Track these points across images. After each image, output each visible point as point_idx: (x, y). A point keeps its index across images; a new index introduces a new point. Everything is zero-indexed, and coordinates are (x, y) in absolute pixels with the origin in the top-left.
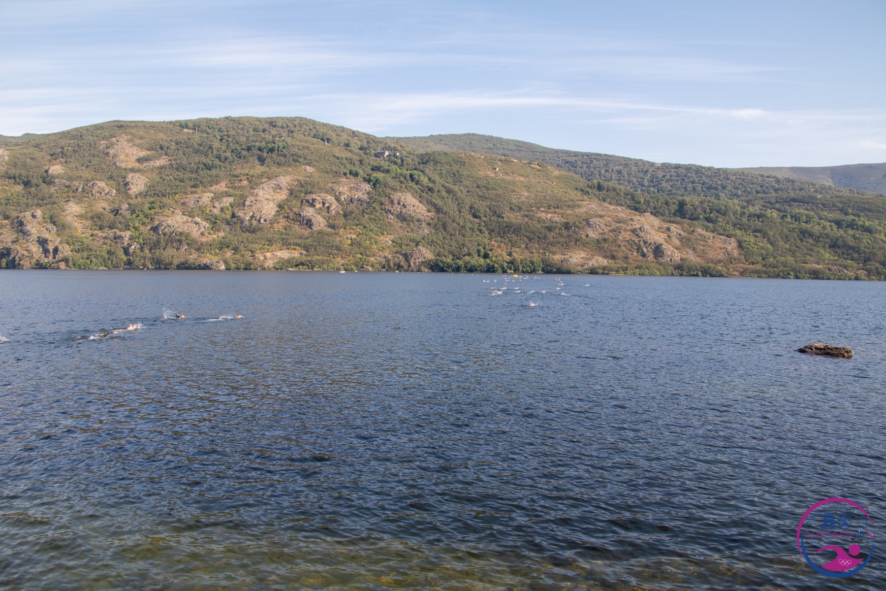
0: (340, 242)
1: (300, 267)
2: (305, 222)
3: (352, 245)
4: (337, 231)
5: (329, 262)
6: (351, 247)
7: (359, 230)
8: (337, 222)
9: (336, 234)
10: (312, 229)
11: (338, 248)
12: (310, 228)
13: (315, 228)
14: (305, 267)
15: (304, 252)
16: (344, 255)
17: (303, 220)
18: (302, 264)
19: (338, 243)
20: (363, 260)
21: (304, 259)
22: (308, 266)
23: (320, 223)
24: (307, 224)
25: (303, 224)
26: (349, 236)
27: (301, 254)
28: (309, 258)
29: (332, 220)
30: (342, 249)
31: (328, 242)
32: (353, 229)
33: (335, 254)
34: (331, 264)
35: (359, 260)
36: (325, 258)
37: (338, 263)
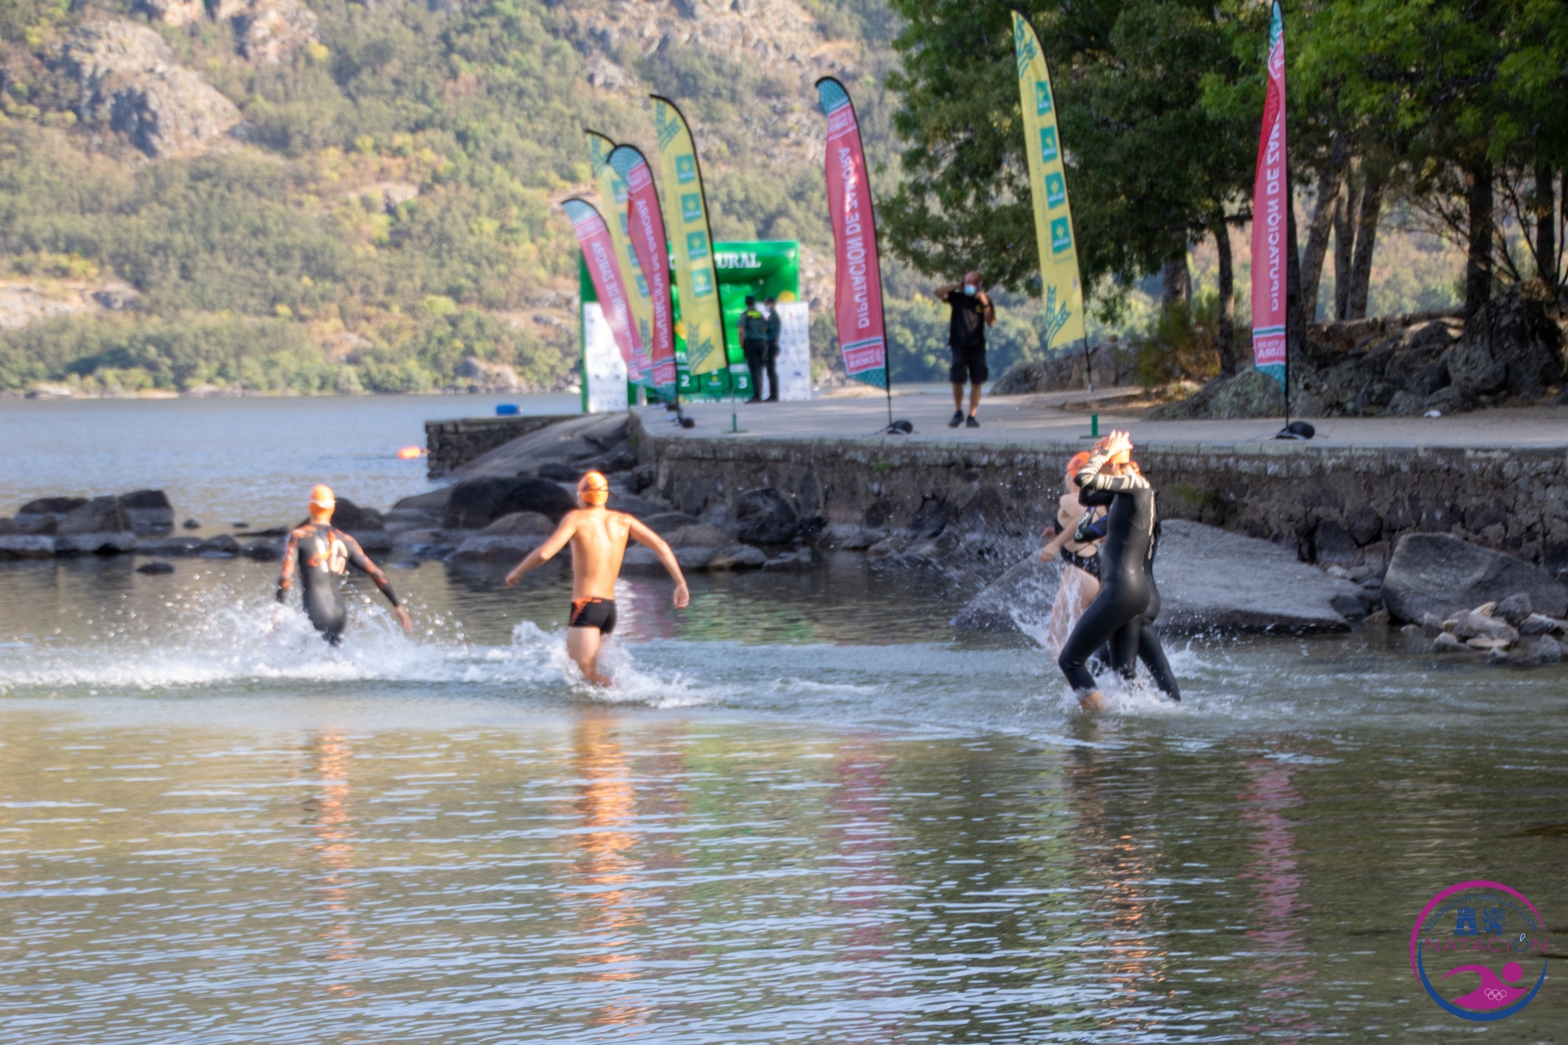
0: (330, 224)
1: (110, 374)
2: (105, 111)
3: (397, 239)
4: (303, 164)
5: (272, 342)
6: (396, 258)
7: (431, 152)
8: (298, 109)
9: (300, 181)
10: (151, 152)
11: (318, 265)
12: (142, 143)
13: (174, 146)
14: (138, 374)
15: (121, 289)
16: (355, 303)
17: (97, 99)
18: (120, 358)
19: (316, 237)
20: (467, 326)
21: (123, 328)
22: (151, 366)
23: (196, 115)
24: (117, 123)
25: (95, 127)
26: (376, 192)
27: (105, 300)
28: (154, 325)
29: (267, 97)
30: (342, 266)
31: (256, 232)
32: (398, 152)
33: (305, 298)
34: (286, 358)
35: (444, 330)
36: (249, 322)
37: (326, 346)
